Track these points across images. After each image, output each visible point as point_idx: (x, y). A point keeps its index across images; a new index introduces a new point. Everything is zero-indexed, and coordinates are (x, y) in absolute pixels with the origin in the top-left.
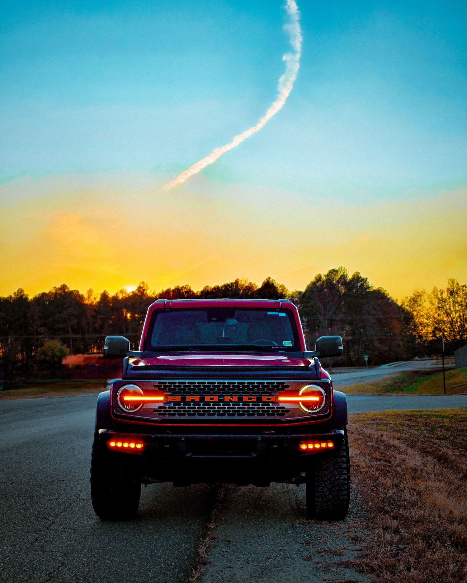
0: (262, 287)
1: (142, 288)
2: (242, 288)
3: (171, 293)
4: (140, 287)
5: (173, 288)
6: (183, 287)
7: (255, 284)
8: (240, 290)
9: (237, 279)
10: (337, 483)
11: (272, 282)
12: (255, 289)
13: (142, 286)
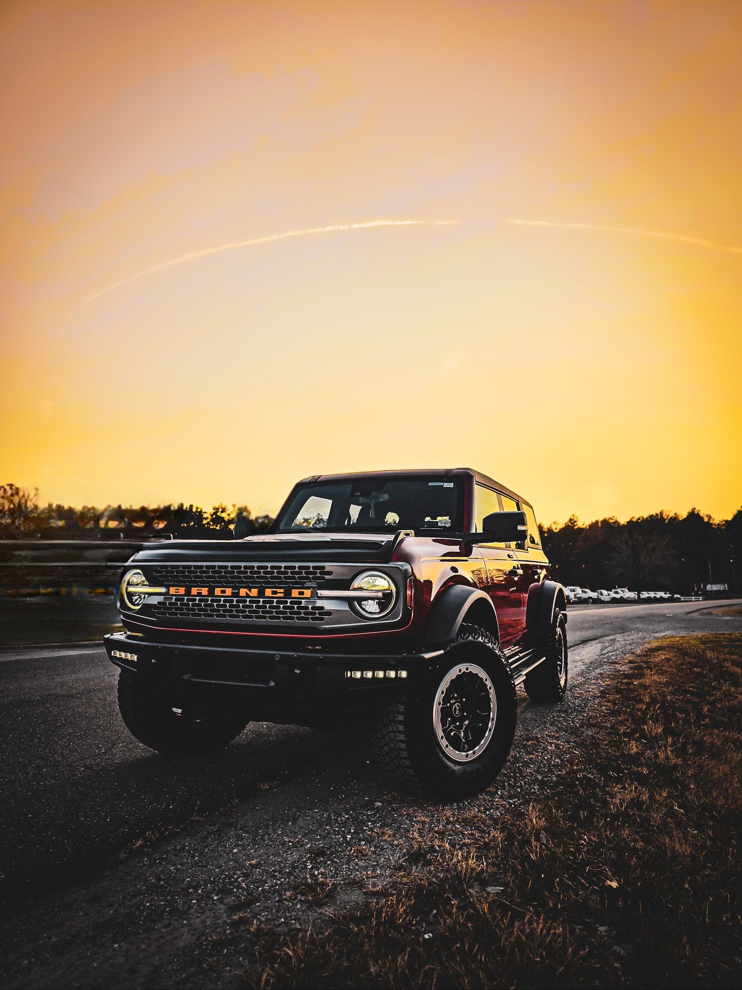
0: (688, 517)
1: (573, 520)
2: (668, 517)
3: (600, 524)
4: (571, 520)
5: (601, 519)
6: (610, 518)
7: (680, 514)
8: (665, 520)
9: (662, 510)
10: (393, 745)
11: (697, 513)
12: (681, 519)
13: (572, 518)
